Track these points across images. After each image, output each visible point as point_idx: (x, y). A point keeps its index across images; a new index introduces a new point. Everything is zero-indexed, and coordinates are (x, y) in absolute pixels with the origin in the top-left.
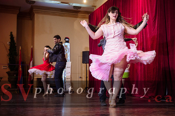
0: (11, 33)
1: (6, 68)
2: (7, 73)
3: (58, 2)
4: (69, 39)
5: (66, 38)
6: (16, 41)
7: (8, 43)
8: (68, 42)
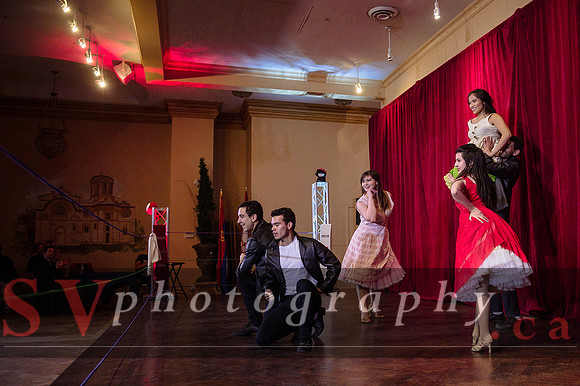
0: (202, 160)
1: (192, 236)
2: (193, 247)
3: (301, 93)
4: (324, 172)
5: (319, 171)
6: (211, 179)
7: (196, 182)
8: (323, 179)
